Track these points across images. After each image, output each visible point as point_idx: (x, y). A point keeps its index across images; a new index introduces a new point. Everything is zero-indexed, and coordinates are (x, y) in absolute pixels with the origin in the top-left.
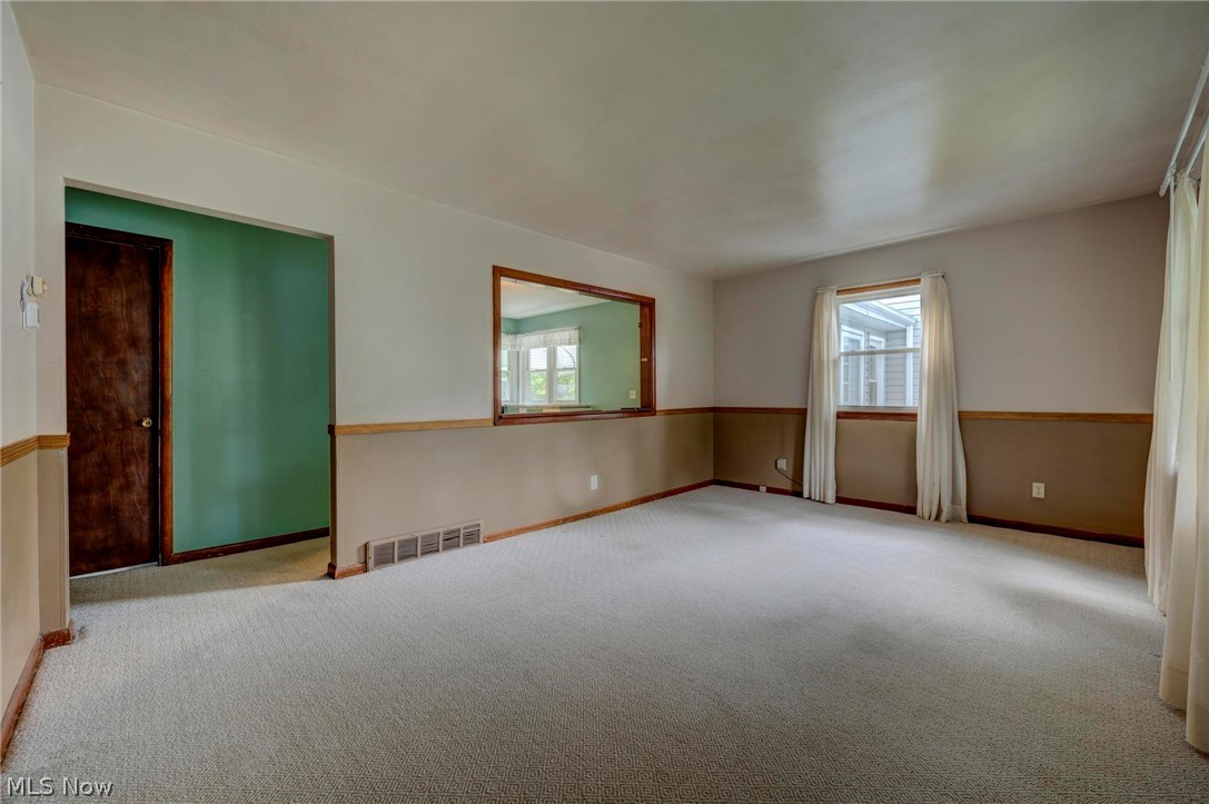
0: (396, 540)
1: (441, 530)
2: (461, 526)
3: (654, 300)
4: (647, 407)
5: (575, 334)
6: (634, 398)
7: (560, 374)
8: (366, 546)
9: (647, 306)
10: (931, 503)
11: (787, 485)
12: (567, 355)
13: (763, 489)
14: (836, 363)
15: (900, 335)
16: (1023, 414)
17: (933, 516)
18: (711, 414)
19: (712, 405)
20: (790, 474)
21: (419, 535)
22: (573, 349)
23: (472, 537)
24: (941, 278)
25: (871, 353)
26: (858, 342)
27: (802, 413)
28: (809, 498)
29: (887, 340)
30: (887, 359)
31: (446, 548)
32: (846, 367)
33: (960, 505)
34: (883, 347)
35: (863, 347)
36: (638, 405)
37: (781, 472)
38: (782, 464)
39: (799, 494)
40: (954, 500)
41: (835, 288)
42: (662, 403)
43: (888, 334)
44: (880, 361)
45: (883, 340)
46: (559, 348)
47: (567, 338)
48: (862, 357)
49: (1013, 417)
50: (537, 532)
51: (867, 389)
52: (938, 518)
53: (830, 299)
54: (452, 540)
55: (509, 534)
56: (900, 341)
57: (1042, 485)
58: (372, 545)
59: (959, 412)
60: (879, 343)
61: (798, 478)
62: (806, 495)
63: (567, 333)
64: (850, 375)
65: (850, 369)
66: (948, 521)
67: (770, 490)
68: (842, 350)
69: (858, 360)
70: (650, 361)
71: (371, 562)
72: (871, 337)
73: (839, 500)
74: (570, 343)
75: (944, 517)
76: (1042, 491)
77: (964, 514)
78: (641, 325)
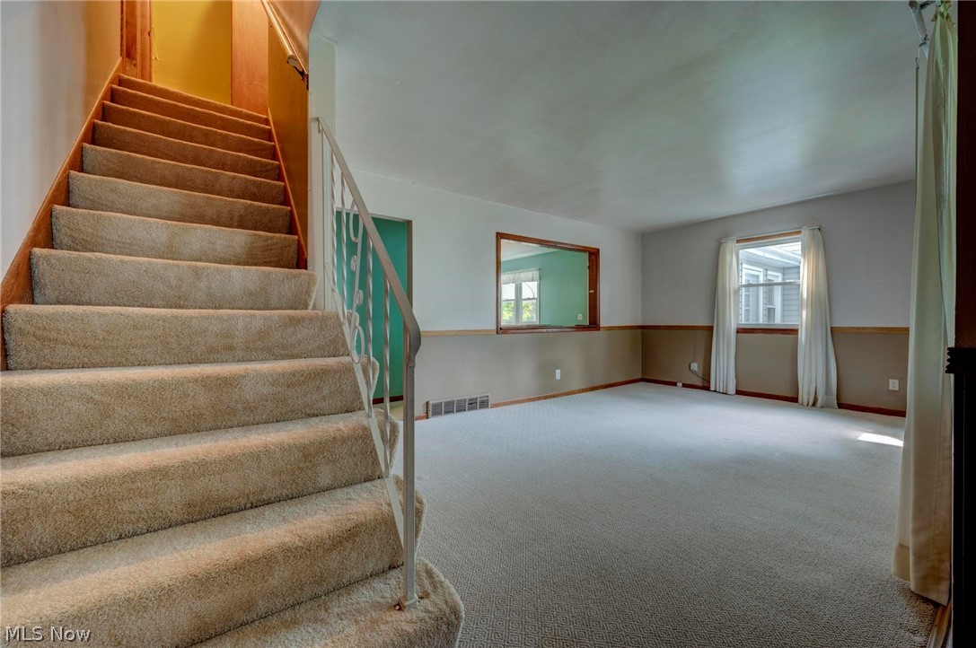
0: (443, 401)
1: (467, 397)
2: (478, 396)
3: (598, 250)
4: (594, 324)
5: (536, 274)
6: (582, 318)
7: (524, 303)
8: (427, 403)
9: (594, 255)
10: (809, 393)
11: (699, 382)
12: (530, 289)
13: (680, 385)
14: (737, 292)
15: (795, 270)
16: (881, 329)
17: (811, 403)
18: (640, 330)
19: (640, 324)
20: (700, 375)
21: (455, 399)
22: (534, 285)
23: (484, 404)
24: (817, 230)
25: (770, 285)
26: (758, 276)
27: (710, 329)
28: (715, 391)
29: (784, 274)
30: (783, 289)
31: (470, 409)
32: (747, 296)
33: (832, 395)
34: (780, 280)
35: (761, 281)
36: (587, 323)
37: (694, 372)
38: (695, 366)
39: (707, 388)
40: (827, 391)
41: (735, 238)
42: (604, 321)
43: (784, 270)
44: (778, 292)
45: (780, 275)
46: (523, 284)
47: (531, 276)
48: (761, 289)
49: (874, 331)
50: (522, 404)
51: (766, 313)
52: (814, 404)
53: (730, 245)
54: (473, 404)
55: (506, 404)
56: (795, 276)
57: (897, 381)
58: (431, 403)
59: (832, 328)
60: (777, 277)
61: (707, 378)
62: (712, 388)
63: (531, 273)
64: (751, 302)
65: (751, 297)
66: (822, 407)
67: (685, 386)
68: (744, 283)
69: (758, 291)
70: (596, 292)
71: (430, 413)
72: (769, 272)
73: (738, 392)
74: (533, 280)
75: (819, 403)
76: (897, 385)
77: (835, 402)
78: (589, 267)
